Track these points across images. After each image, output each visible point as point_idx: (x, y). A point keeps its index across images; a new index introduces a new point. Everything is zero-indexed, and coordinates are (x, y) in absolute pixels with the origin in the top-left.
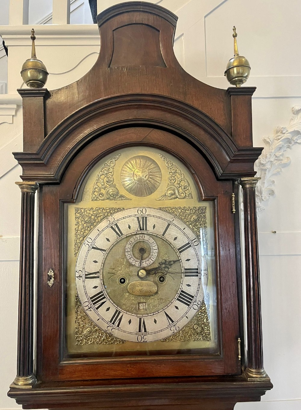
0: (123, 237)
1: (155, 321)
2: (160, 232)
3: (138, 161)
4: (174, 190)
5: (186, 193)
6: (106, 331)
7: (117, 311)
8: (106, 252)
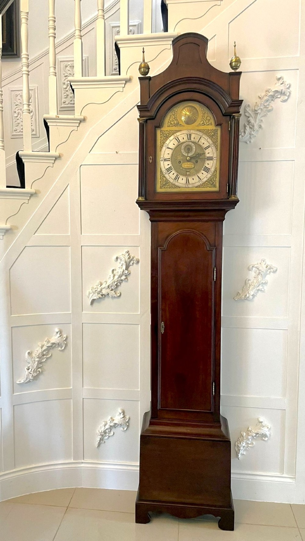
0: (180, 143)
1: (193, 179)
2: (197, 141)
3: (188, 108)
4: (204, 121)
5: (209, 123)
6: (173, 183)
7: (177, 175)
8: (173, 150)
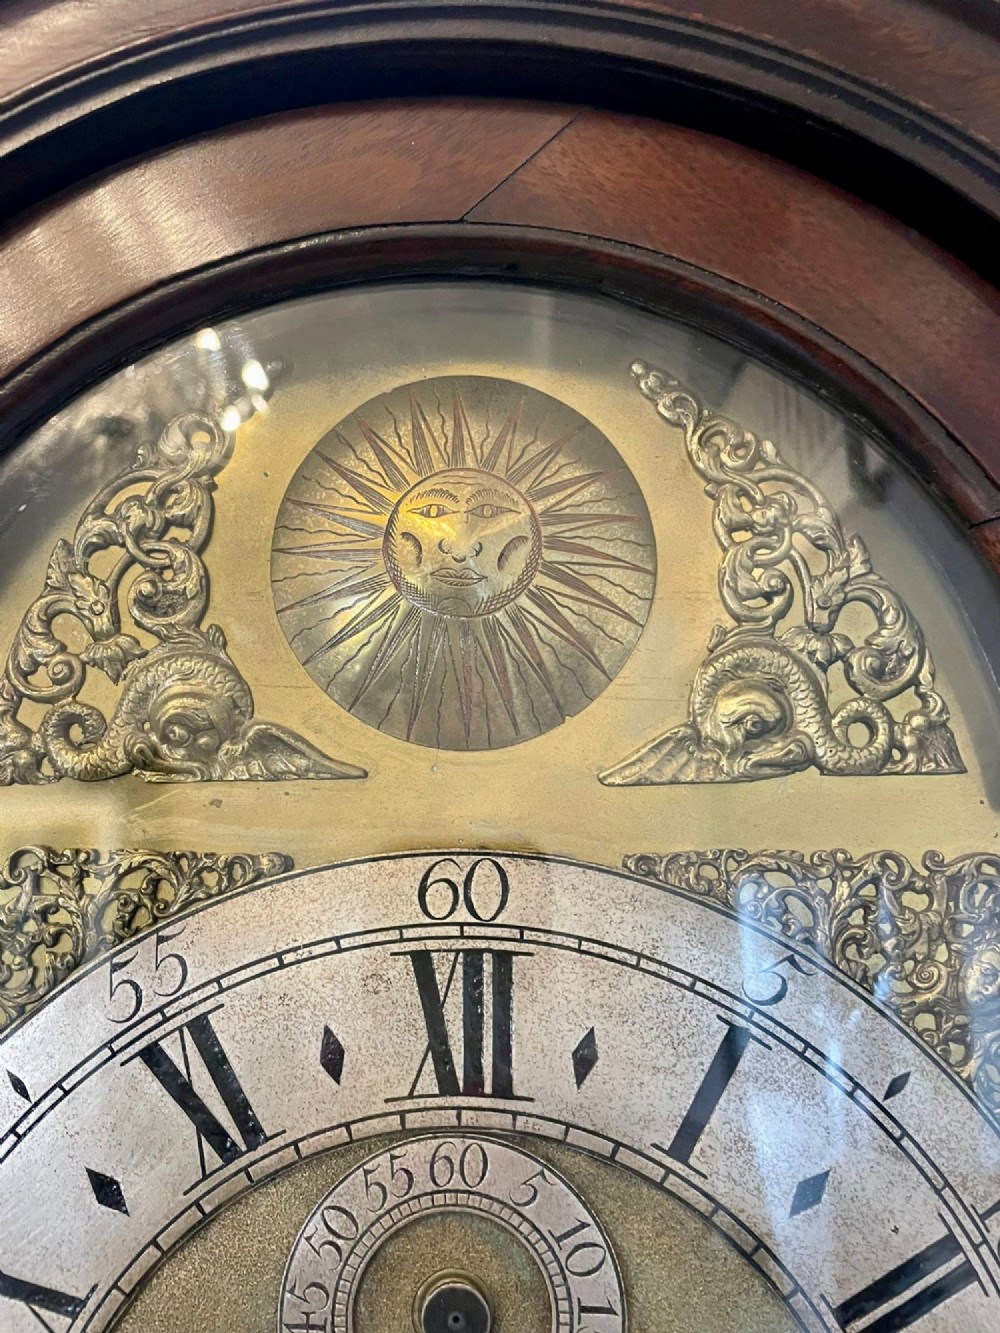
0: (265, 1160)
2: (646, 1122)
4: (776, 688)
5: (891, 722)
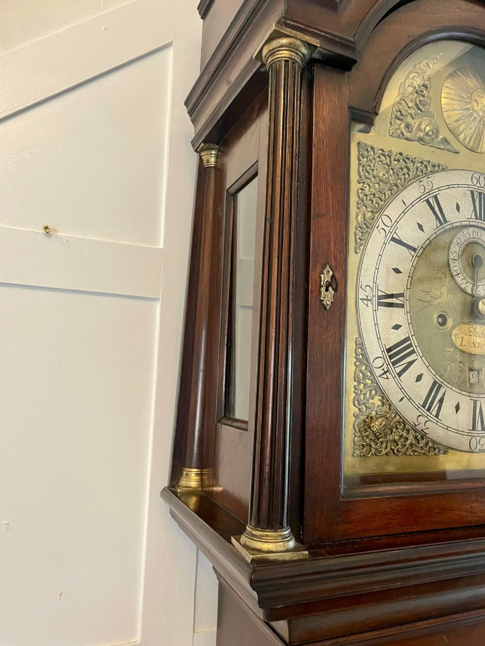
0: (447, 226)
6: (416, 425)
7: (435, 382)
8: (416, 253)
